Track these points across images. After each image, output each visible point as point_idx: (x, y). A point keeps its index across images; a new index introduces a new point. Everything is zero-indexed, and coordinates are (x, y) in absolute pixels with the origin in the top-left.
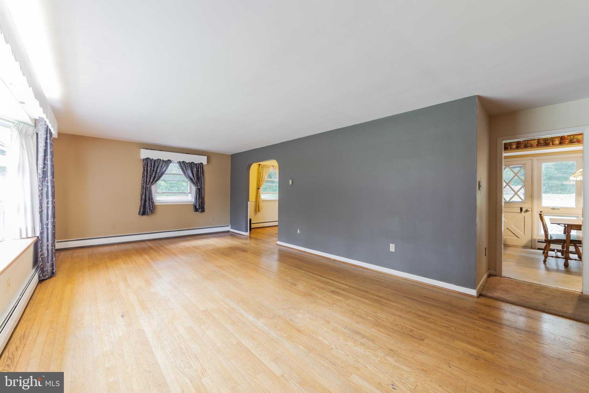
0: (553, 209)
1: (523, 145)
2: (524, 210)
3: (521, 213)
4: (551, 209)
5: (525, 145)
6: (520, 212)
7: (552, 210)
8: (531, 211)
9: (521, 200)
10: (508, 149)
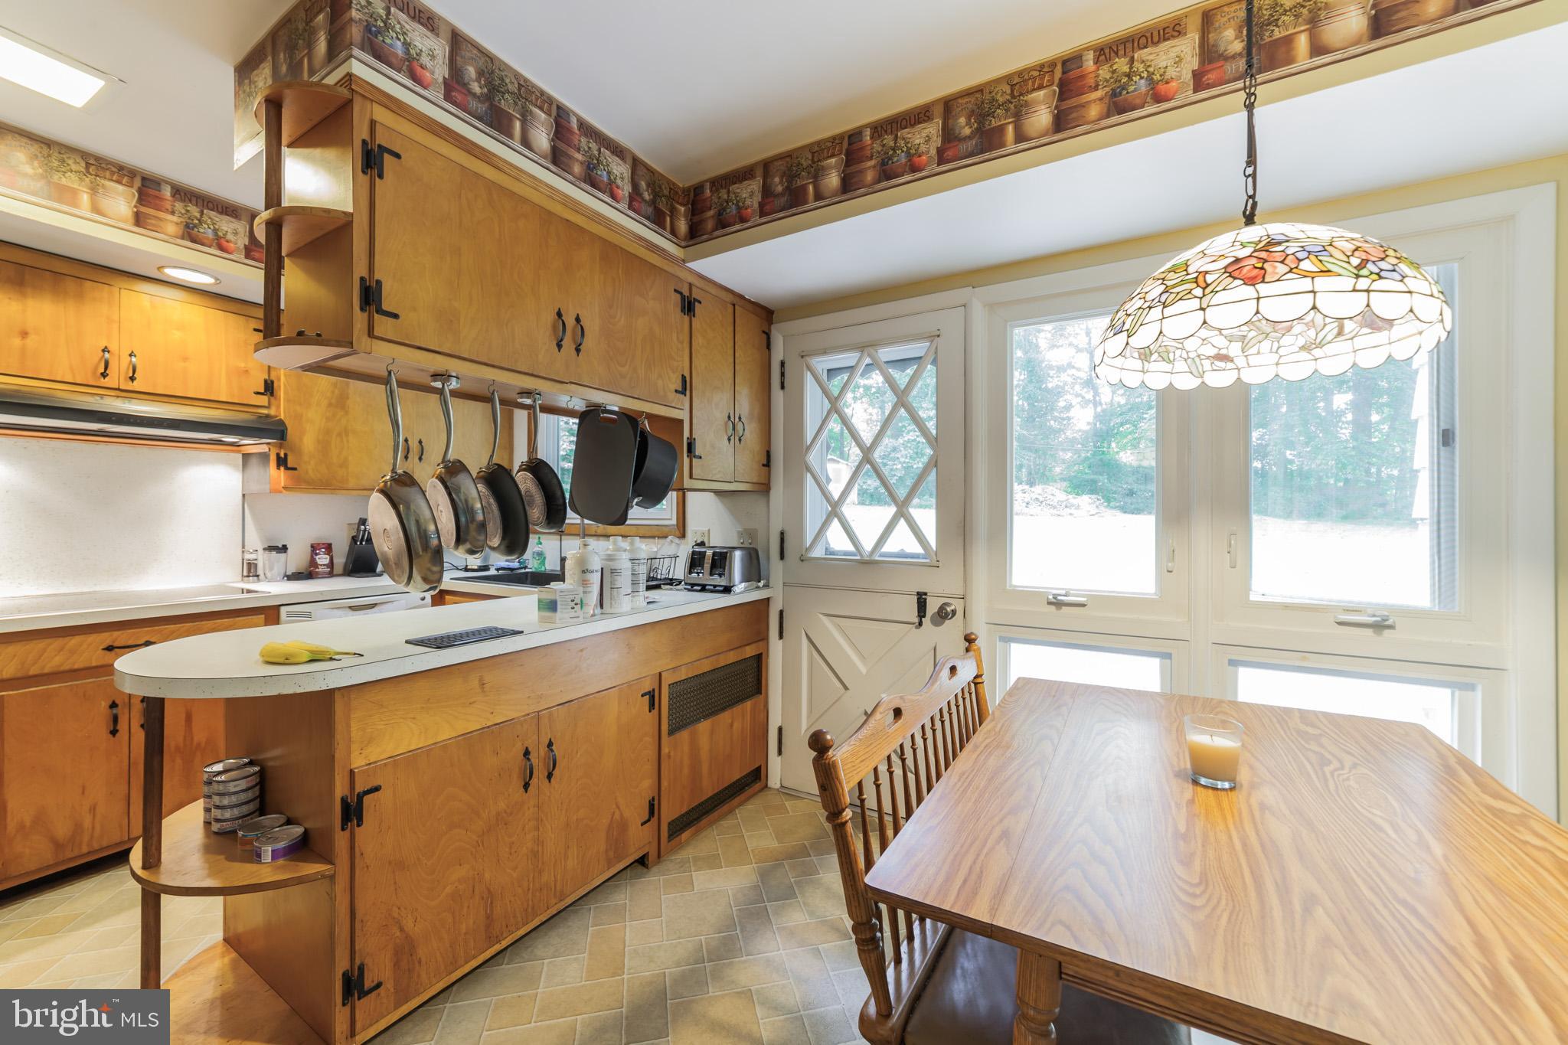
0: (1057, 604)
1: (872, 163)
2: (932, 607)
3: (920, 624)
4: (1050, 603)
5: (883, 163)
6: (917, 620)
7: (1053, 608)
8: (960, 613)
9: (919, 550)
10: (806, 202)
